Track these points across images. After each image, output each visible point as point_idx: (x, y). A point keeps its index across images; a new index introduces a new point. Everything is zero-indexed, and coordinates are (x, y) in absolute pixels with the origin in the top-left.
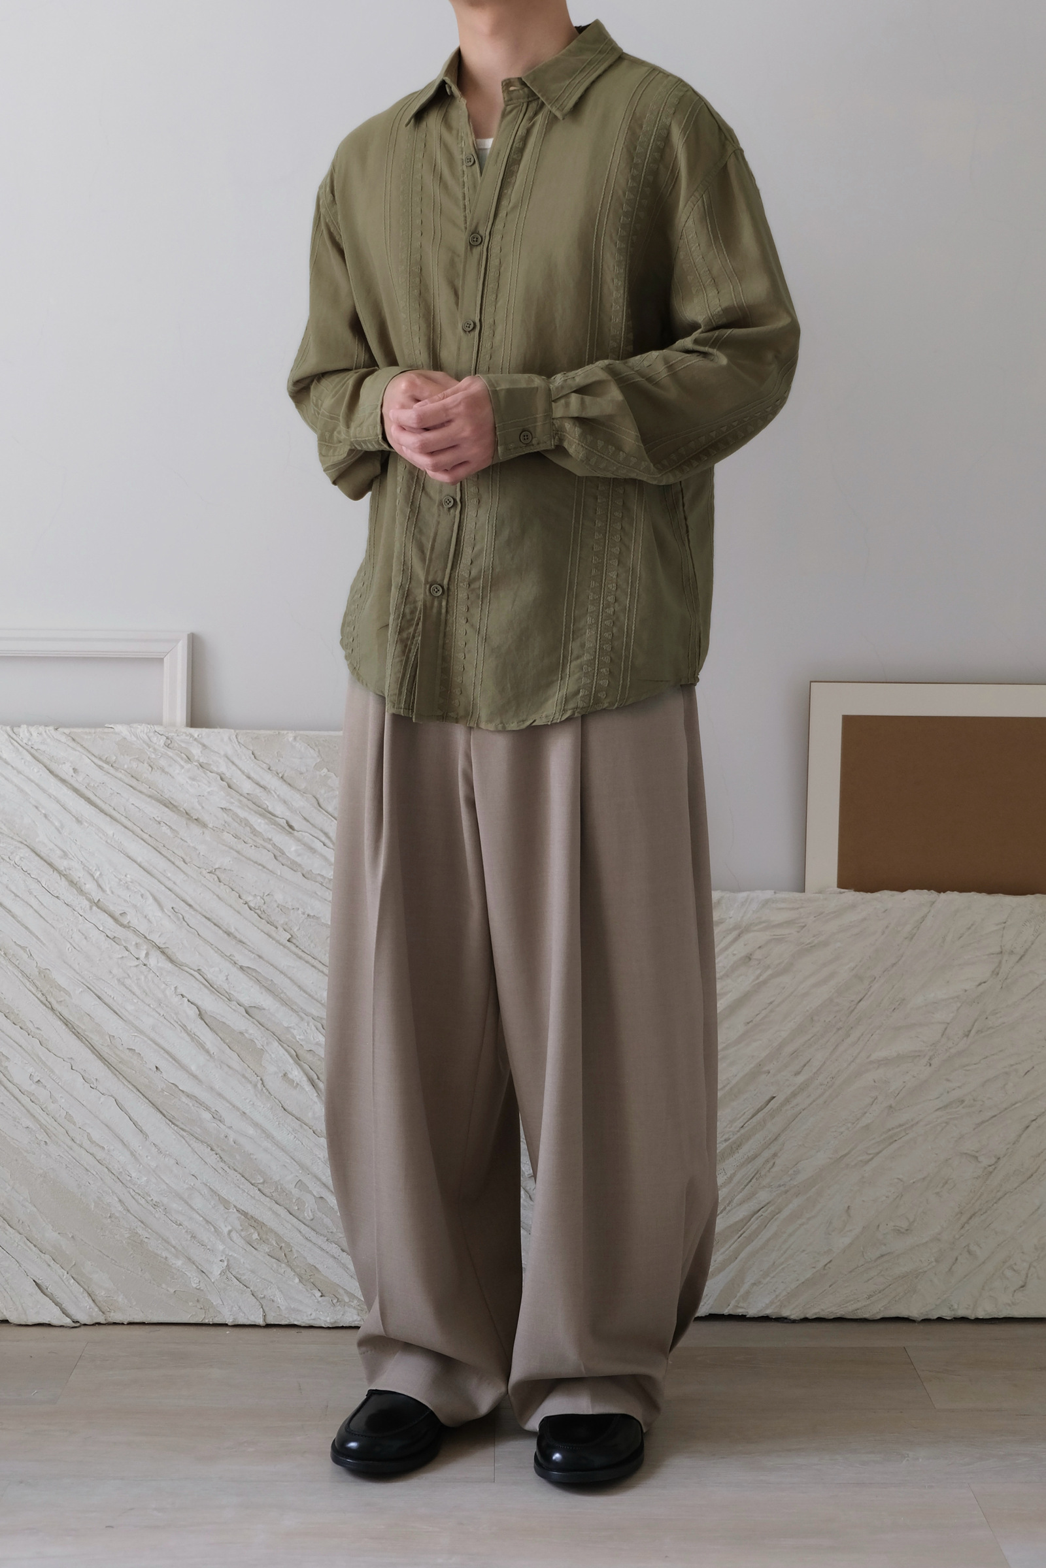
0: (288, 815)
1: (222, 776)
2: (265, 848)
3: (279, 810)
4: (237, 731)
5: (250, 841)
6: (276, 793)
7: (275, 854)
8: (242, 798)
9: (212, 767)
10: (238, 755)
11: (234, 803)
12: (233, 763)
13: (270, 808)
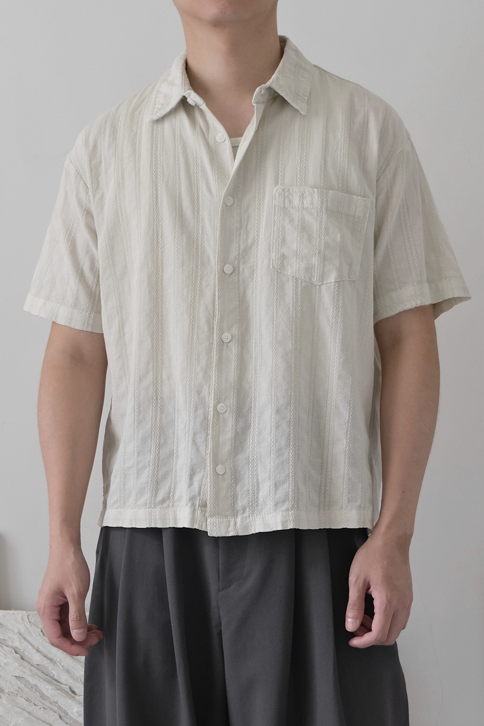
0: (70, 682)
1: (16, 649)
2: (52, 710)
3: (64, 678)
4: (29, 612)
5: (39, 703)
6: (60, 664)
7: (61, 715)
8: (33, 668)
9: (8, 642)
10: (29, 633)
11: (25, 672)
12: (25, 639)
13: (55, 677)
